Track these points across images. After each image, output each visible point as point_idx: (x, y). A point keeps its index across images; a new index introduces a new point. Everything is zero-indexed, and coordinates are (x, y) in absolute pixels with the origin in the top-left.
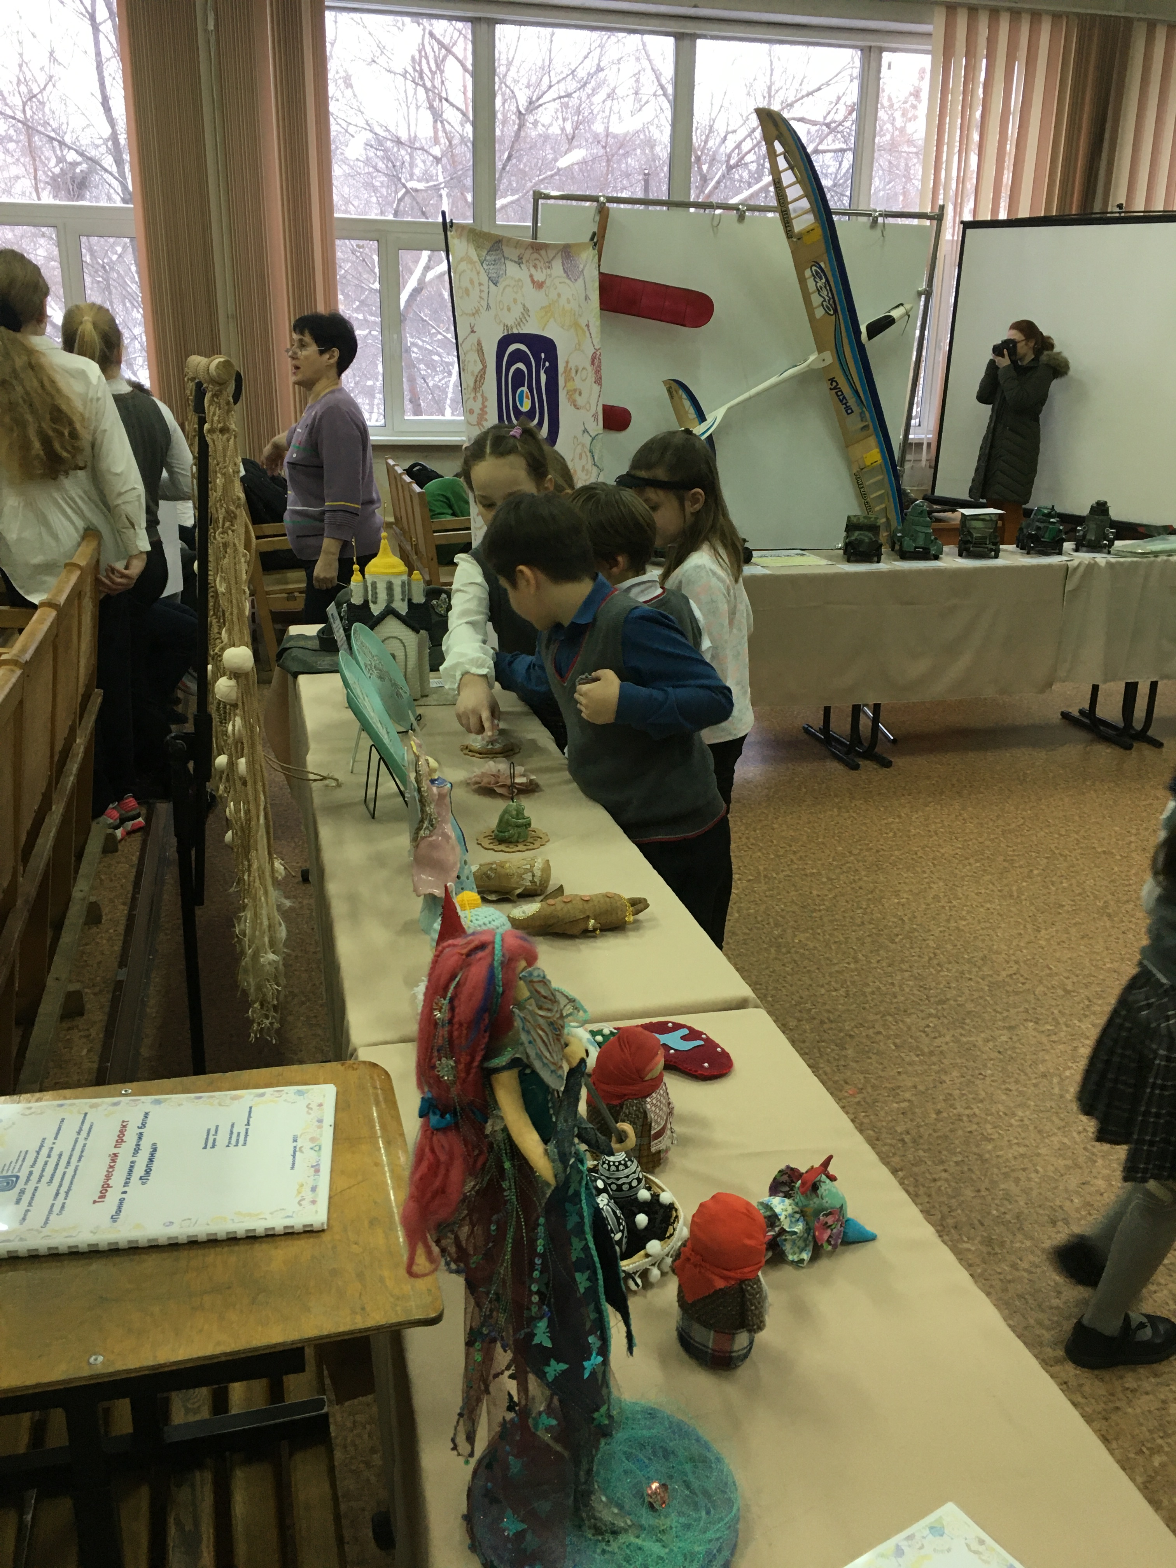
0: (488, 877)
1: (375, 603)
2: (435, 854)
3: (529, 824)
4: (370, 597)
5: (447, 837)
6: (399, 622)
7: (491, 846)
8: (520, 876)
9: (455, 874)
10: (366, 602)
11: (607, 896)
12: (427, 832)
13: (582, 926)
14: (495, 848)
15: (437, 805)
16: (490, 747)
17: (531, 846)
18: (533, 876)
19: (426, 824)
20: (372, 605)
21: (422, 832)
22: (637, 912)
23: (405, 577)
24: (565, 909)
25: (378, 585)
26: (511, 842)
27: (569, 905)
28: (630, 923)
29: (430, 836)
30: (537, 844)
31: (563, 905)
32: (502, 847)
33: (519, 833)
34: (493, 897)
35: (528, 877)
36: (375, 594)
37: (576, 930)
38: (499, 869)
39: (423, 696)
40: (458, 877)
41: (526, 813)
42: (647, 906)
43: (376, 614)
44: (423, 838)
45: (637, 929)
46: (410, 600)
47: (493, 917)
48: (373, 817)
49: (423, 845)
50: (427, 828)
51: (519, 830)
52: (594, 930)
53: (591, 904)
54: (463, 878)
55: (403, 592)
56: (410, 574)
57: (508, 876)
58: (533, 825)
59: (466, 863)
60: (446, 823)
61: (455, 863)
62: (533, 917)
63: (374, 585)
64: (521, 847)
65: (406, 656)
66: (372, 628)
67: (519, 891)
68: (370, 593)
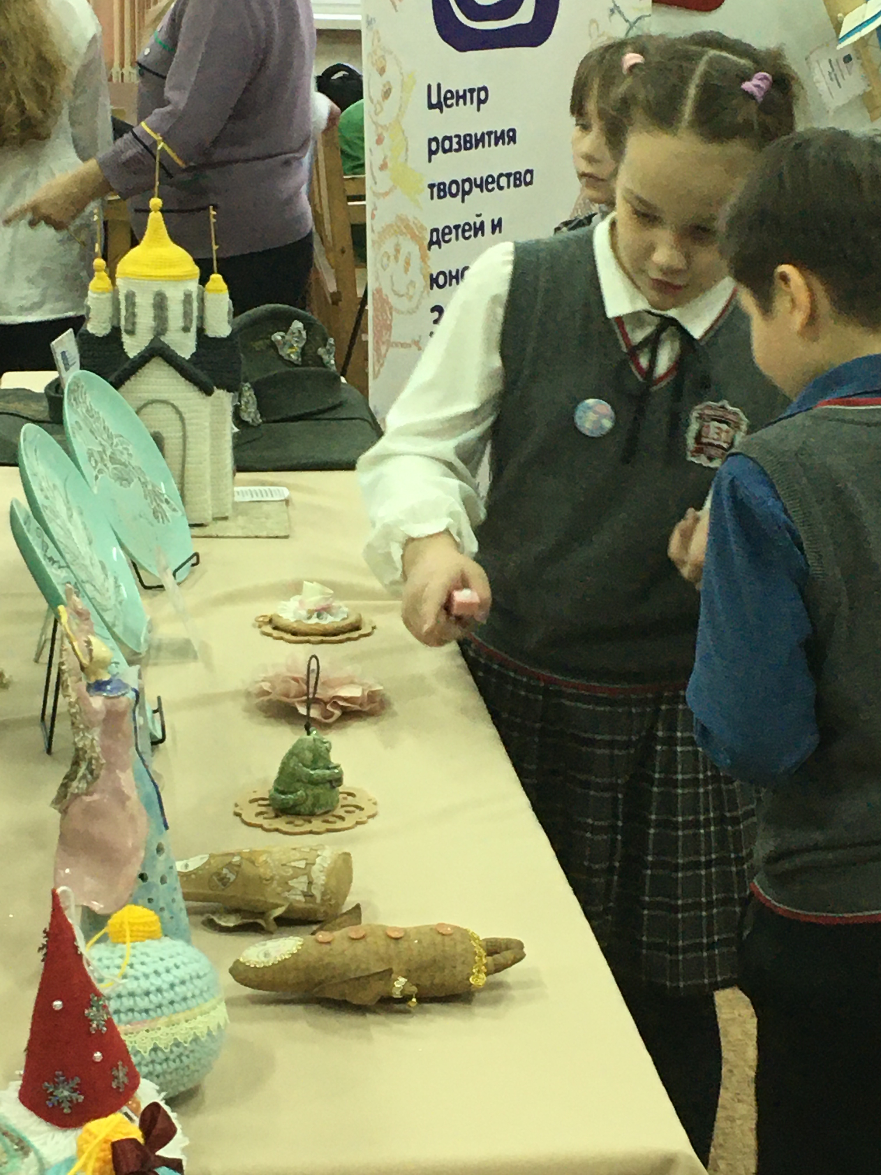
0: (223, 880)
1: (131, 332)
2: (98, 829)
3: (338, 781)
4: (123, 322)
5: (121, 798)
6: (172, 372)
7: (260, 820)
8: (285, 883)
9: (135, 869)
10: (116, 331)
11: (438, 932)
12: (83, 785)
13: (377, 988)
14: (266, 823)
15: (105, 733)
16: (314, 620)
17: (339, 825)
18: (310, 883)
19: (82, 770)
20: (125, 338)
21: (75, 784)
22: (499, 968)
23: (193, 286)
24: (349, 953)
25: (138, 300)
26: (298, 814)
27: (360, 947)
28: (480, 990)
29: (88, 793)
30: (350, 820)
31: (346, 944)
32: (280, 823)
33: (317, 797)
34: (231, 922)
35: (300, 884)
36: (132, 315)
37: (367, 997)
38: (247, 868)
39: (216, 519)
40: (142, 877)
41: (334, 758)
42: (519, 958)
43: (132, 354)
44: (77, 796)
45: (496, 1001)
46: (201, 331)
47: (178, 960)
48: (49, 751)
49: (75, 809)
50: (84, 777)
51: (318, 790)
52: (405, 999)
53: (403, 945)
54: (154, 879)
55: (187, 315)
56: (203, 280)
57: (262, 881)
58: (348, 783)
59: (160, 850)
60: (123, 770)
61: (136, 849)
62: (282, 966)
63: (130, 297)
64: (317, 824)
65: (184, 437)
66: (117, 385)
67: (278, 912)
68: (123, 312)
